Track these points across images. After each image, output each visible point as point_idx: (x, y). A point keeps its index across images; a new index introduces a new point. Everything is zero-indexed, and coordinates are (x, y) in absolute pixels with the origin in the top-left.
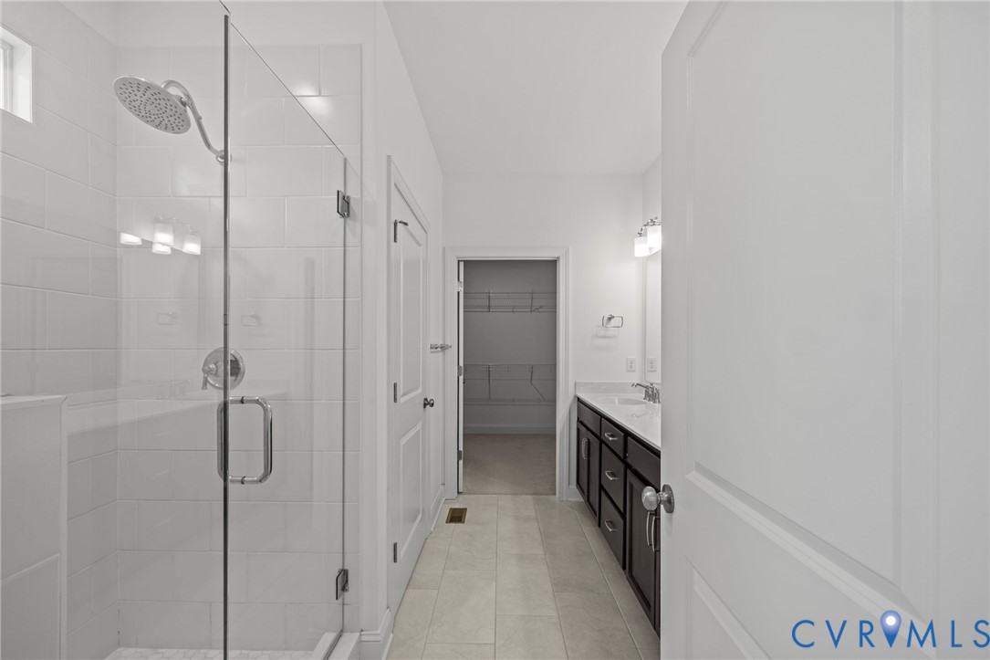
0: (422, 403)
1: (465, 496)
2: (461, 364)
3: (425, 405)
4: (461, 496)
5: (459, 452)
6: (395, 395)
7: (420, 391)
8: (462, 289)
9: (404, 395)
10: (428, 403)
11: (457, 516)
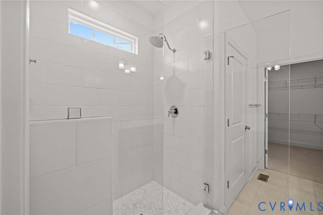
0: (244, 127)
1: (269, 170)
2: (267, 112)
3: (246, 129)
4: (266, 170)
5: (265, 150)
6: (228, 124)
7: (243, 123)
8: (267, 80)
9: (234, 124)
10: (247, 128)
11: (263, 178)
